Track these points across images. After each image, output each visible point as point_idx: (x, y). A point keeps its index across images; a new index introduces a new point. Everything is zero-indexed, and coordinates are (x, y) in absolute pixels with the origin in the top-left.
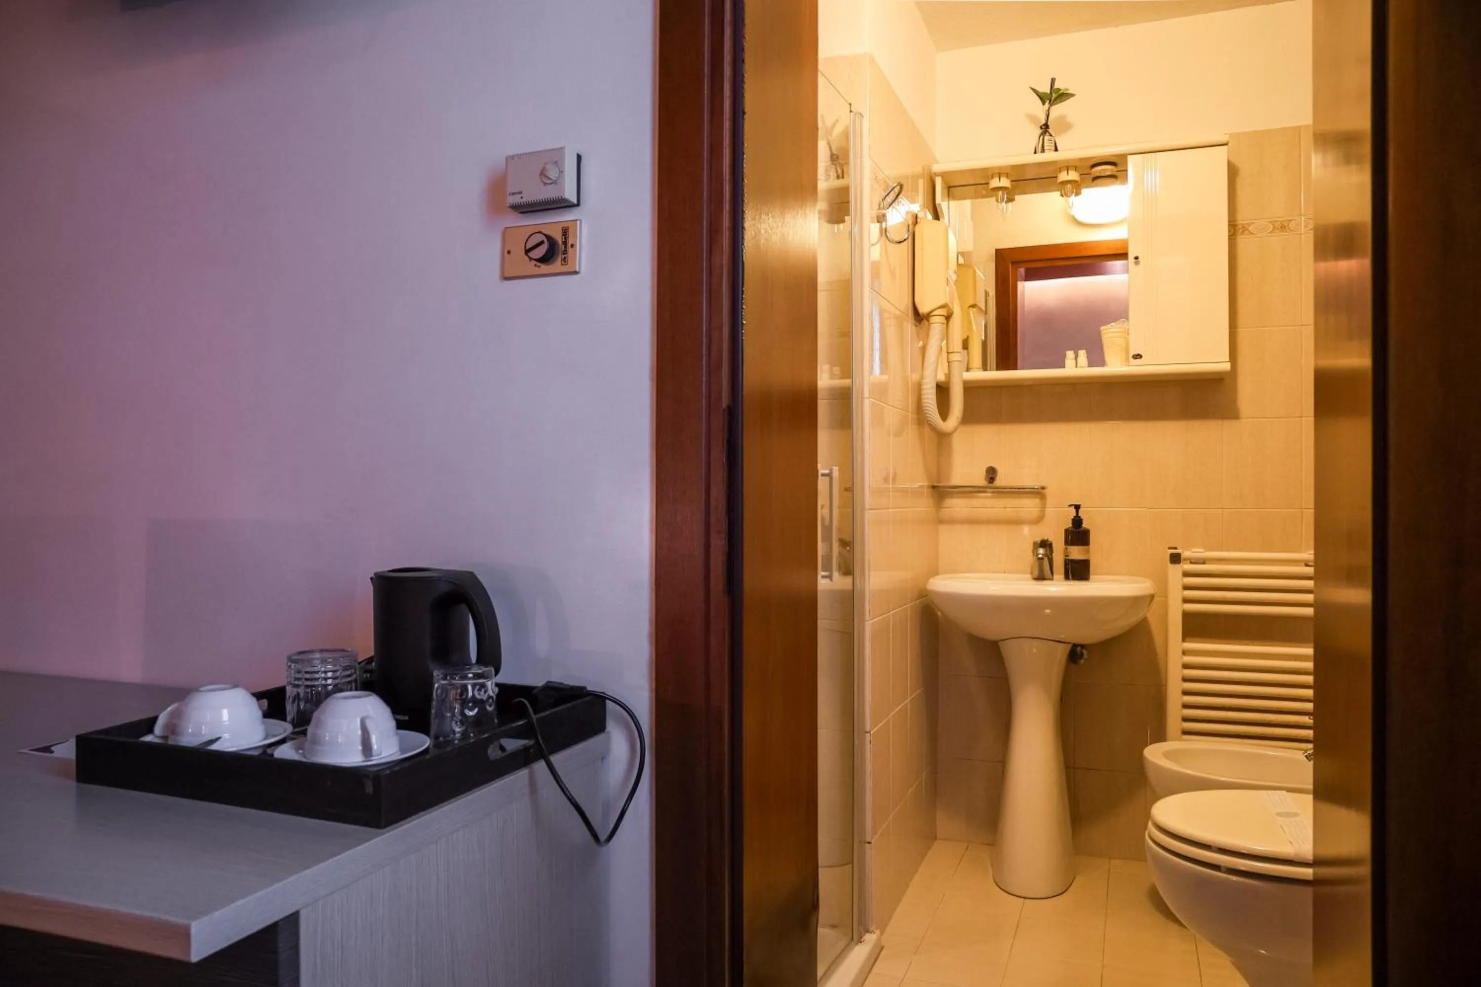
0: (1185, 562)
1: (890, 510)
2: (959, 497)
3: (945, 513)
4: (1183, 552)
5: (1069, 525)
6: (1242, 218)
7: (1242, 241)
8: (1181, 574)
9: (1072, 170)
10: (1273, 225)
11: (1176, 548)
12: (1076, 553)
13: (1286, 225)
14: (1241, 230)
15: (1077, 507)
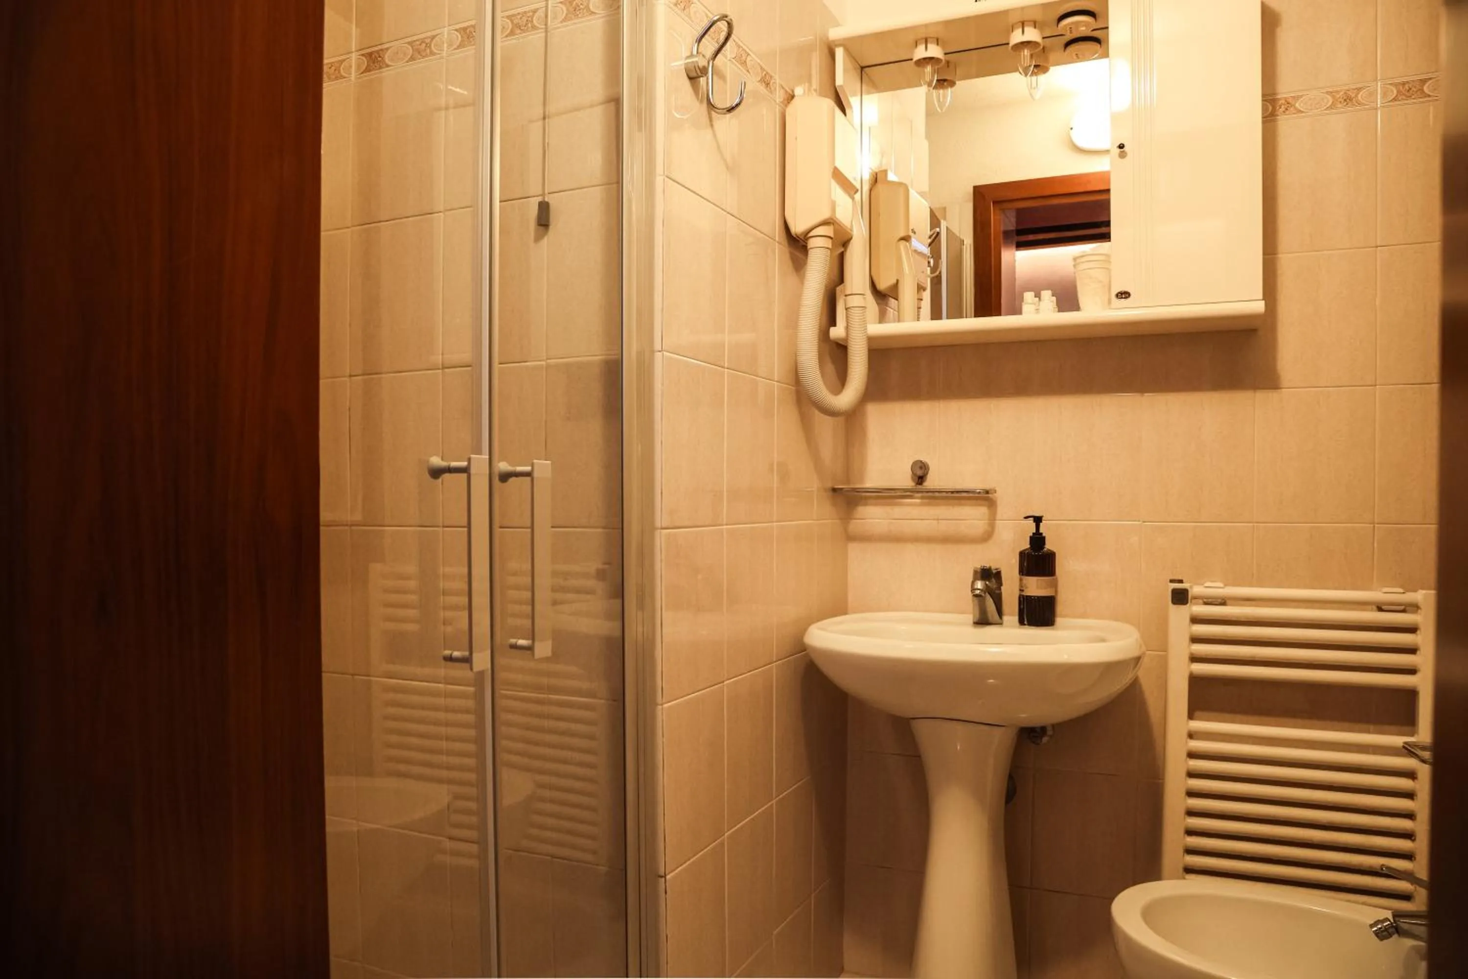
0: (1193, 601)
1: (775, 524)
2: (876, 505)
3: (855, 526)
4: (1191, 587)
5: (1026, 545)
6: (1285, 89)
7: (1285, 124)
8: (1188, 620)
9: (1028, 26)
10: (1333, 97)
11: (1181, 581)
12: (1036, 587)
13: (1353, 95)
14: (1283, 109)
15: (1038, 520)
